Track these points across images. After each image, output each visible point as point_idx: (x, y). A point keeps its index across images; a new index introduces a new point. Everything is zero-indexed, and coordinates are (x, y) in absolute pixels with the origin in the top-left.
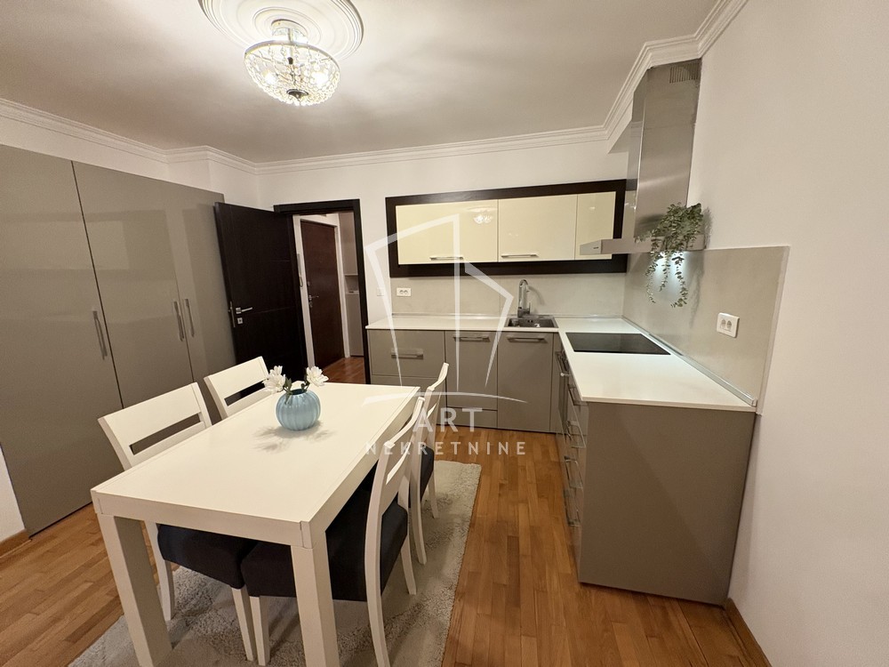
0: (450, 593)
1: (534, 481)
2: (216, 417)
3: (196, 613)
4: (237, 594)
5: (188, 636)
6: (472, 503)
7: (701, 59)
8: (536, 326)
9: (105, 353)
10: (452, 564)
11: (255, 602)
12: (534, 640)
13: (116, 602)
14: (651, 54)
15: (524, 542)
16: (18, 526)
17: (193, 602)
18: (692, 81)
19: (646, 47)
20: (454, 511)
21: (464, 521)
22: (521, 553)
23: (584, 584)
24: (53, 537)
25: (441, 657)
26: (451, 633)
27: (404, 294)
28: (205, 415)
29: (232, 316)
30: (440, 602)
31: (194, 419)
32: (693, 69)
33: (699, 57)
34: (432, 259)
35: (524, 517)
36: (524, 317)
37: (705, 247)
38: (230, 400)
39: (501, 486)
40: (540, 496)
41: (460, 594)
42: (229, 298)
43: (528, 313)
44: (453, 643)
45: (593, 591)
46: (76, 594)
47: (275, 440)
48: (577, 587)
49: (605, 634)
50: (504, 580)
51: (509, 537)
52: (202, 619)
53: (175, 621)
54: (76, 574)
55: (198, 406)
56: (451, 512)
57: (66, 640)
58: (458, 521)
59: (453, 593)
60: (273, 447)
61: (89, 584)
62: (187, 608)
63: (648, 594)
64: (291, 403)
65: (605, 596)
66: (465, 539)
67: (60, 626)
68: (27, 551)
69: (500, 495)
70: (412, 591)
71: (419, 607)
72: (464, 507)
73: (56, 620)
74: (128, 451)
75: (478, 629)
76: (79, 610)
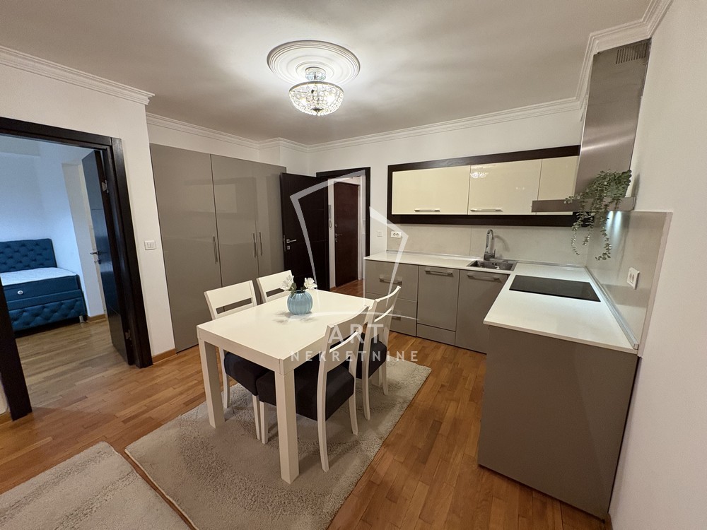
0: (380, 442)
1: (471, 388)
2: (260, 301)
3: (239, 408)
4: (254, 398)
5: (232, 418)
6: (415, 391)
7: (650, 39)
8: (496, 268)
9: (216, 261)
10: (387, 424)
11: (262, 404)
12: (428, 488)
13: (204, 394)
14: (597, 42)
15: (445, 428)
16: (172, 347)
17: (239, 403)
18: (639, 60)
19: (592, 37)
20: (401, 393)
21: (405, 402)
22: (440, 432)
23: (481, 466)
24: (185, 355)
25: (361, 474)
26: (372, 464)
27: (396, 236)
28: (254, 300)
29: (285, 244)
30: (371, 445)
31: (248, 301)
32: (642, 49)
33: (649, 37)
34: (416, 211)
35: (451, 411)
36: (489, 260)
37: (634, 209)
38: (269, 294)
39: (442, 386)
40: (471, 400)
41: (386, 444)
42: (284, 234)
43: (493, 256)
44: (371, 469)
45: (487, 474)
46: (191, 384)
47: (284, 318)
48: (475, 466)
49: (484, 502)
50: (420, 445)
51: (434, 420)
52: (241, 412)
53: (228, 409)
54: (192, 375)
55: (251, 294)
56: (398, 394)
57: (184, 404)
58: (401, 401)
59: (381, 442)
60: (281, 321)
61: (196, 382)
62: (235, 405)
63: (535, 490)
64: (294, 298)
65: (496, 480)
66: (401, 413)
67: (183, 396)
68: (175, 359)
69: (439, 391)
70: (356, 432)
71: (357, 443)
72: (409, 393)
73: (181, 393)
74: (215, 312)
75: (391, 468)
76: (191, 392)
